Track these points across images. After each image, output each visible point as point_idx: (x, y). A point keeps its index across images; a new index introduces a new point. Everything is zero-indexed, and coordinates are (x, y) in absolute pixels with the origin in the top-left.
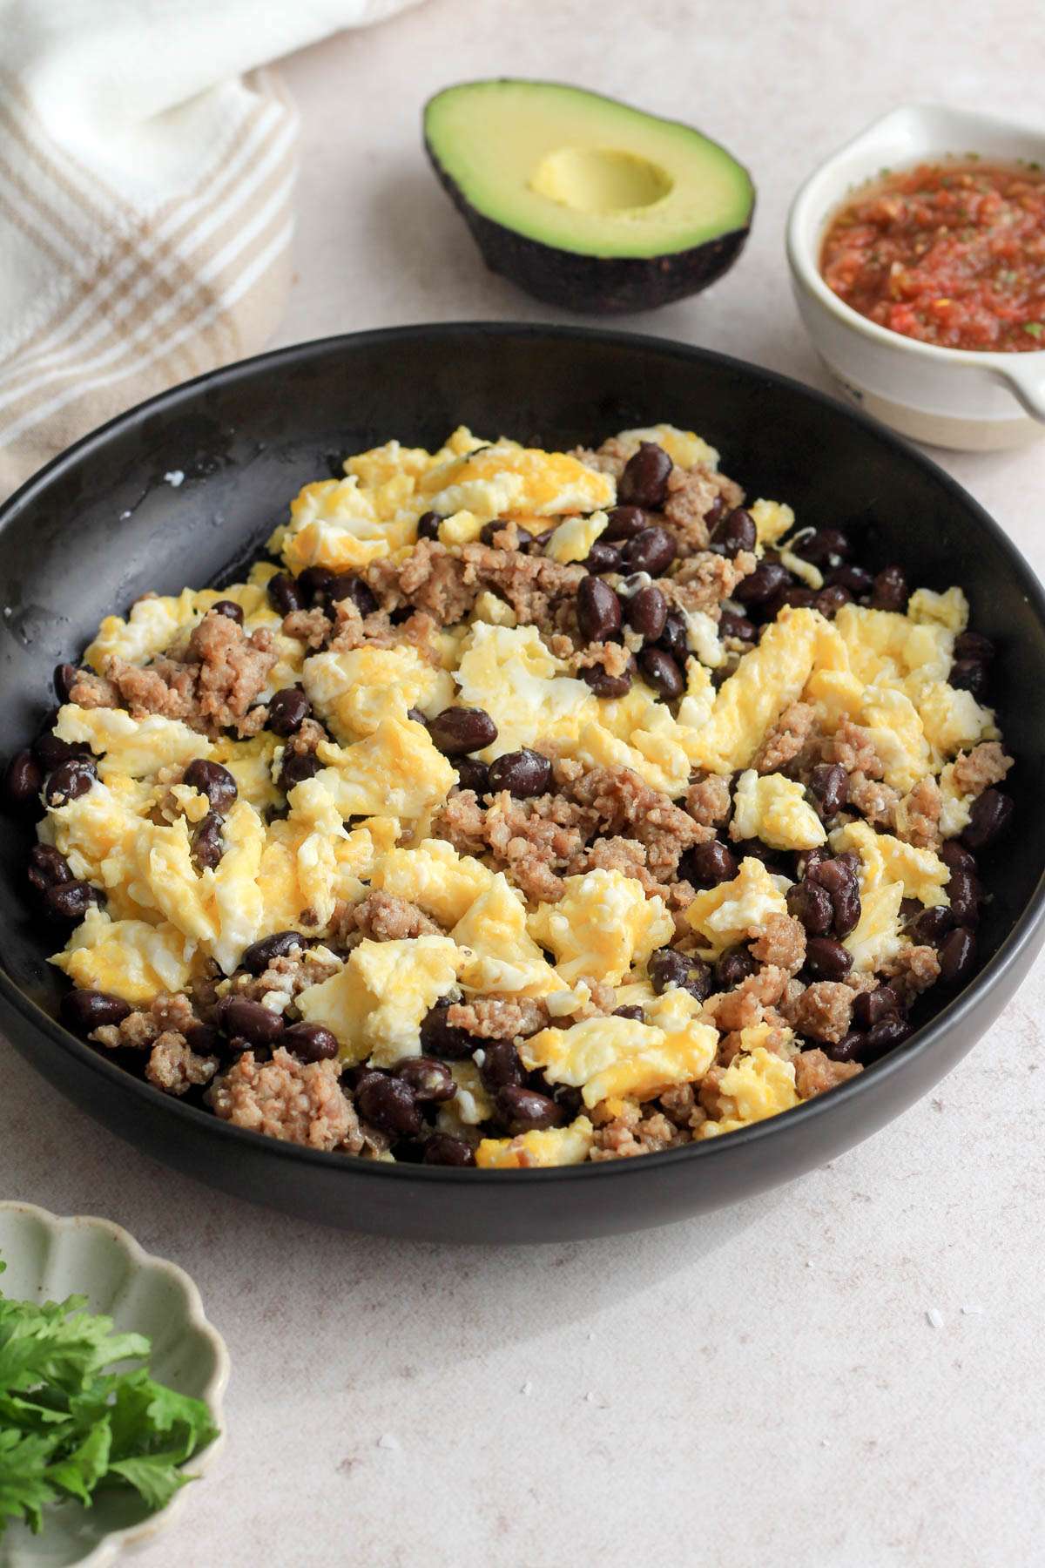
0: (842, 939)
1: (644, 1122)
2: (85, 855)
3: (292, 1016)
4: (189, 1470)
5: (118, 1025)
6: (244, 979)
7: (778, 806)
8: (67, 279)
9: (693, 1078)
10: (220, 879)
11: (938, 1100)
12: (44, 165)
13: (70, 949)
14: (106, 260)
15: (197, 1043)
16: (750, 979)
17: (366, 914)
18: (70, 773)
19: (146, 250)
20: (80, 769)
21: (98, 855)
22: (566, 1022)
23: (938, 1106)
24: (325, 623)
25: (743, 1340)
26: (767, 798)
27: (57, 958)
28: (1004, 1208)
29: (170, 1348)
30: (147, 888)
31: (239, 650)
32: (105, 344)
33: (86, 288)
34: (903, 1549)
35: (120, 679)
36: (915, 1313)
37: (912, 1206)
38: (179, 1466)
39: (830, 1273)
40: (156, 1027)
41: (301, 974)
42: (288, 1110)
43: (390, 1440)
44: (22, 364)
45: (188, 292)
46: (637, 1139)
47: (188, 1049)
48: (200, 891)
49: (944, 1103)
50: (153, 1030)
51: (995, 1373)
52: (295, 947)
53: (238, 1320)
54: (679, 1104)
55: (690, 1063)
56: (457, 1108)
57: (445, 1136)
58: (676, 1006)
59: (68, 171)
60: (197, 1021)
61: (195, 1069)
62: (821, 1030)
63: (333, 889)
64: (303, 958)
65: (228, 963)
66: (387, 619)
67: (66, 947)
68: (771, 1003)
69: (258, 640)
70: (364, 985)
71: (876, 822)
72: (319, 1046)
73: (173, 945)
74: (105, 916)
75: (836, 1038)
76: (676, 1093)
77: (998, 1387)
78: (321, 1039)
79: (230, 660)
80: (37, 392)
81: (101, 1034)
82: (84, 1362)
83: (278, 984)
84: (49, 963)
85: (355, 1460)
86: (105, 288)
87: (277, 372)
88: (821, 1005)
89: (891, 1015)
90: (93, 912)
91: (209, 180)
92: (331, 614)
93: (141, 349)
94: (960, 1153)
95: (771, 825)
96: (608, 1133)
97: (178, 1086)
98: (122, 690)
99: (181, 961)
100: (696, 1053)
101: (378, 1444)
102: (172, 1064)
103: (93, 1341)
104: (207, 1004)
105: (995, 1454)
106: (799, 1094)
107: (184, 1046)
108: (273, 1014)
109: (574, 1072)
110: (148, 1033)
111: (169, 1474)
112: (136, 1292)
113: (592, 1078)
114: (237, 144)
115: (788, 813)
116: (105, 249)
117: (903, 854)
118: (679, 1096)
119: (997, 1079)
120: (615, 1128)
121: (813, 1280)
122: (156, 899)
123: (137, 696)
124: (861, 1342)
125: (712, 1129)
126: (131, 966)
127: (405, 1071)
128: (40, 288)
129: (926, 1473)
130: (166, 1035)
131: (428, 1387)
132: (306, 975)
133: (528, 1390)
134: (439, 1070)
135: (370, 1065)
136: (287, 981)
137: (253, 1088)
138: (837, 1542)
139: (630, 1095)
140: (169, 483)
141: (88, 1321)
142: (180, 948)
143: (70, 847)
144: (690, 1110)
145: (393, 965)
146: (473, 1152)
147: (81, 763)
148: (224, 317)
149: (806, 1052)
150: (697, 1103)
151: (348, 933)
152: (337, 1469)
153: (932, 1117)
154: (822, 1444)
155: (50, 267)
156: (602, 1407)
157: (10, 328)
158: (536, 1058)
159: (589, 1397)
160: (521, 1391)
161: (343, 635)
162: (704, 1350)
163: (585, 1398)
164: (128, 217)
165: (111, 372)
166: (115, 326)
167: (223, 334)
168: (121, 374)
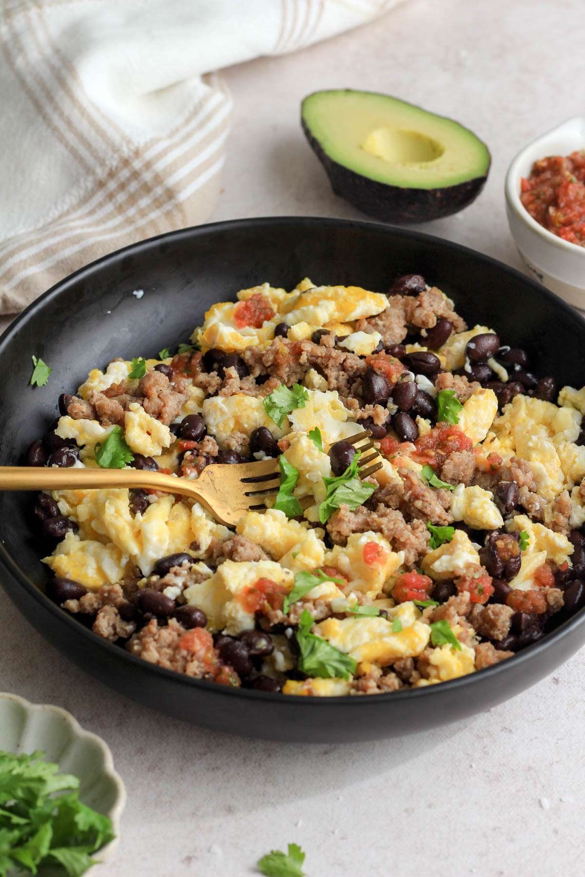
0: (509, 581)
1: (383, 677)
2: (68, 502)
3: (181, 601)
4: (96, 857)
5: (78, 599)
6: (155, 578)
7: (476, 503)
8: (91, 178)
9: (414, 654)
10: (145, 520)
11: (556, 677)
12: (83, 112)
13: (55, 555)
14: (114, 169)
15: (125, 613)
16: (452, 599)
17: (230, 548)
18: (63, 454)
19: (137, 165)
20: (69, 452)
21: (76, 503)
22: (342, 616)
23: (556, 681)
24: (218, 380)
25: (429, 806)
26: (470, 498)
27: (47, 560)
29: (92, 786)
30: (102, 523)
31: (167, 392)
32: (109, 217)
33: (101, 184)
35: (96, 404)
36: (533, 800)
37: (536, 738)
38: (91, 854)
39: (485, 772)
40: (101, 602)
41: (188, 578)
42: (174, 655)
43: (217, 849)
44: (61, 224)
45: (159, 191)
46: (379, 687)
47: (119, 616)
48: (133, 526)
49: (560, 680)
50: (99, 604)
51: (578, 838)
52: (186, 562)
53: (133, 770)
54: (405, 669)
55: (413, 645)
56: (273, 661)
57: (266, 677)
58: (407, 612)
59: (96, 117)
60: (125, 601)
61: (122, 628)
62: (492, 632)
63: (211, 531)
64: (190, 569)
65: (146, 569)
66: (254, 381)
67: (53, 553)
68: (464, 615)
69: (178, 387)
70: (225, 586)
71: (533, 516)
72: (196, 619)
73: (115, 556)
74: (77, 538)
75: (501, 637)
76: (403, 662)
77: (578, 846)
78: (197, 615)
79: (161, 396)
80: (67, 240)
81: (68, 604)
82: (39, 790)
83: (175, 582)
84: (42, 562)
85: (194, 857)
86: (112, 185)
87: (203, 237)
88: (492, 617)
89: (534, 626)
90: (70, 534)
91: (177, 130)
92: (222, 375)
93: (130, 221)
94: (567, 709)
95: (472, 513)
96: (362, 682)
97: (111, 638)
98: (97, 410)
99: (119, 566)
100: (417, 640)
101: (209, 851)
102: (108, 624)
103: (45, 778)
104: (132, 592)
106: (475, 666)
107: (116, 615)
108: (169, 599)
109: (344, 645)
110: (96, 605)
111: (84, 859)
112: (74, 751)
113: (354, 649)
114: (195, 113)
115: (482, 507)
116: (113, 162)
117: (547, 535)
118: (405, 664)
120: (366, 679)
121: (474, 775)
122: (107, 530)
123: (105, 413)
124: (499, 813)
125: (423, 683)
126: (89, 568)
127: (244, 637)
128: (74, 182)
130: (107, 607)
131: (241, 818)
132: (191, 578)
133: (300, 825)
134: (265, 638)
135: (224, 633)
136: (179, 581)
137: (155, 640)
139: (376, 661)
140: (135, 296)
141: (43, 765)
142: (119, 559)
143: (60, 496)
144: (411, 672)
145: (242, 577)
146: (281, 687)
147: (70, 449)
148: (179, 207)
149: (482, 644)
150: (416, 668)
151: (218, 557)
152: (183, 861)
153: (552, 687)
154: (471, 871)
155: (81, 171)
156: (343, 838)
157: (56, 204)
158: (323, 635)
159: (337, 832)
160: (296, 825)
161: (227, 387)
162: (406, 810)
163: (333, 832)
164: (128, 145)
165: (111, 232)
166: (116, 207)
167: (177, 216)
168: (117, 234)
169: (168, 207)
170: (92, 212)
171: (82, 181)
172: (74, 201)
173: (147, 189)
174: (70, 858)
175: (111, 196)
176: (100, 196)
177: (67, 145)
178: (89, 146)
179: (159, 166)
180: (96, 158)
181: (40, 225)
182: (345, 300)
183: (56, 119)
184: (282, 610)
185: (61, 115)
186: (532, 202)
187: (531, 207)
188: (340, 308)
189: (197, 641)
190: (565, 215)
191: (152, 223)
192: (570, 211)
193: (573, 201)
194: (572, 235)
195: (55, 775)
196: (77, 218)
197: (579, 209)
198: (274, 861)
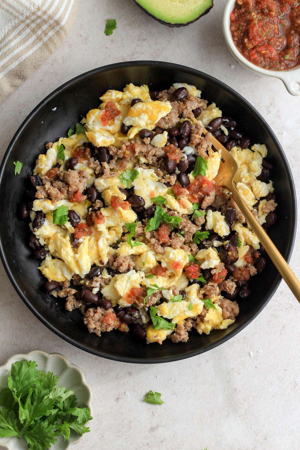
3: (100, 294)
5: (58, 292)
6: (88, 283)
7: (218, 226)
8: (17, 20)
9: (197, 315)
13: (42, 266)
15: (77, 298)
17: (117, 266)
18: (38, 223)
19: (39, 13)
20: (41, 221)
22: (167, 301)
24: (100, 167)
25: (207, 362)
26: (215, 220)
27: (40, 268)
28: (268, 322)
34: (242, 417)
36: (246, 353)
41: (101, 281)
42: (102, 325)
43: (127, 393)
45: (51, 22)
47: (75, 300)
48: (75, 259)
51: (264, 369)
55: (197, 313)
56: (141, 320)
57: (139, 324)
58: (194, 294)
61: (77, 305)
64: (102, 278)
65: (83, 277)
71: (243, 224)
73: (68, 271)
74: (50, 258)
75: (232, 293)
77: (265, 373)
81: (53, 293)
83: (96, 286)
84: (38, 269)
85: (119, 398)
86: (28, 21)
89: (245, 289)
90: (47, 257)
92: (101, 165)
93: (39, 38)
96: (178, 331)
98: (48, 193)
101: (125, 394)
102: (72, 305)
105: (264, 392)
108: (95, 295)
109: (170, 316)
113: (174, 318)
116: (27, 14)
118: (194, 317)
120: (180, 330)
123: (53, 196)
124: (234, 361)
126: (59, 275)
128: (9, 21)
129: (248, 397)
131: (135, 377)
132: (103, 282)
133: (158, 377)
134: (137, 312)
135: (119, 307)
136: (98, 285)
137: (93, 320)
138: (227, 416)
140: (53, 111)
148: (62, 28)
149: (224, 300)
151: (112, 266)
152: (115, 400)
154: (224, 390)
155: (11, 17)
156: (175, 382)
158: (161, 314)
160: (156, 377)
161: (105, 174)
162: (198, 365)
163: (171, 379)
164: (34, 6)
165: (32, 48)
166: (31, 31)
167: (62, 33)
168: (35, 48)
169: (57, 28)
170: (20, 33)
171: (13, 21)
172: (10, 28)
173: (45, 22)
174: (76, 428)
175: (28, 25)
176: (22, 26)
177: (3, 9)
178: (14, 8)
179: (50, 12)
180: (18, 11)
182: (152, 113)
184: (143, 302)
186: (236, 31)
187: (236, 34)
188: (150, 118)
189: (110, 319)
190: (253, 44)
191: (51, 39)
192: (254, 42)
193: (256, 36)
194: (256, 56)
195: (65, 393)
196: (13, 38)
197: (259, 39)
198: (150, 398)
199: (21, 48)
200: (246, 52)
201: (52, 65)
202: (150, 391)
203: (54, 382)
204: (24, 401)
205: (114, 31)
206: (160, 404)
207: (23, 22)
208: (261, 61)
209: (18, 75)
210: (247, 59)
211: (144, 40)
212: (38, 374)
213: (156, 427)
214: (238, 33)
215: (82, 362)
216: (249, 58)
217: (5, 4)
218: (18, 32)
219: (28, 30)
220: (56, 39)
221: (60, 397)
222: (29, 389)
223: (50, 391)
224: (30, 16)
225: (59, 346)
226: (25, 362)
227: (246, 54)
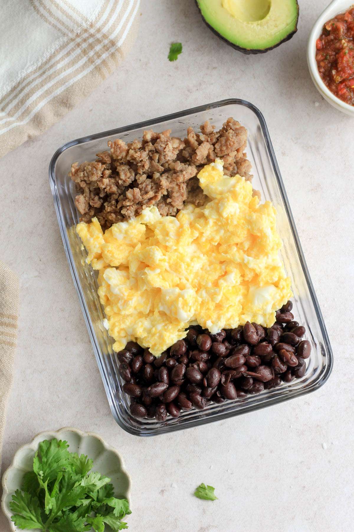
8: (66, 38)
14: (79, 34)
19: (92, 31)
25: (271, 452)
28: (347, 408)
32: (79, 58)
34: (310, 521)
36: (319, 444)
37: (321, 407)
39: (296, 429)
43: (175, 485)
45: (106, 42)
51: (339, 465)
59: (66, 8)
77: (340, 469)
85: (164, 490)
86: (79, 40)
93: (91, 61)
101: (171, 486)
105: (337, 491)
116: (78, 31)
119: (349, 361)
121: (292, 432)
124: (303, 453)
128: (56, 38)
129: (318, 497)
131: (184, 467)
133: (211, 468)
138: (293, 519)
148: (118, 50)
152: (160, 493)
154: (291, 487)
155: (59, 34)
156: (232, 474)
157: (47, 50)
159: (228, 471)
160: (210, 468)
162: (260, 455)
163: (227, 471)
164: (86, 22)
165: (81, 71)
166: (82, 51)
167: (118, 55)
168: (85, 72)
169: (112, 50)
170: (68, 54)
171: (61, 38)
172: (58, 47)
173: (99, 41)
174: (111, 523)
175: (78, 45)
176: (72, 45)
177: (50, 23)
178: (63, 24)
179: (105, 30)
180: (67, 27)
181: (40, 64)
183: (41, 9)
185: (45, 8)
186: (322, 61)
187: (322, 64)
190: (341, 77)
191: (104, 62)
192: (344, 74)
193: (346, 67)
194: (345, 90)
195: (100, 480)
196: (60, 59)
197: (349, 72)
198: (201, 492)
199: (69, 71)
200: (334, 86)
201: (105, 92)
202: (202, 484)
203: (88, 467)
204: (51, 487)
205: (179, 56)
206: (212, 500)
207: (72, 40)
208: (351, 97)
209: (64, 103)
210: (334, 94)
211: (214, 68)
212: (70, 456)
213: (207, 527)
214: (325, 63)
215: (123, 446)
216: (336, 93)
217: (53, 18)
218: (67, 52)
219: (78, 51)
220: (111, 63)
221: (94, 485)
222: (57, 473)
223: (83, 477)
224: (82, 34)
225: (96, 425)
226: (55, 441)
227: (334, 88)
